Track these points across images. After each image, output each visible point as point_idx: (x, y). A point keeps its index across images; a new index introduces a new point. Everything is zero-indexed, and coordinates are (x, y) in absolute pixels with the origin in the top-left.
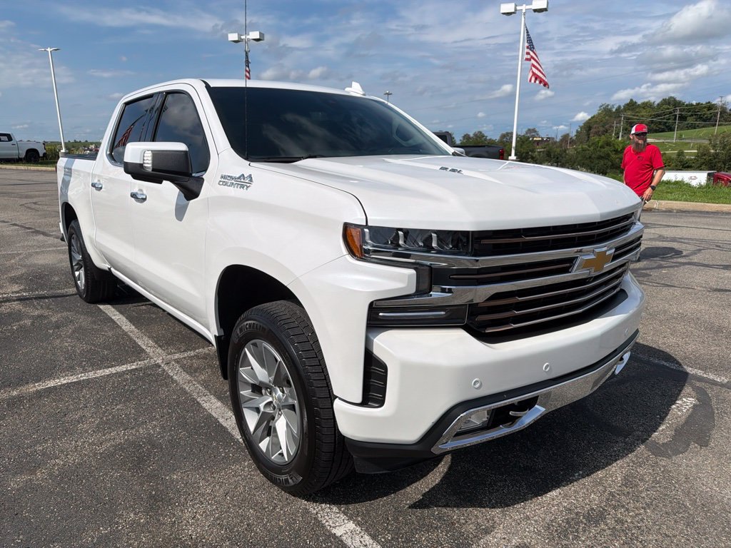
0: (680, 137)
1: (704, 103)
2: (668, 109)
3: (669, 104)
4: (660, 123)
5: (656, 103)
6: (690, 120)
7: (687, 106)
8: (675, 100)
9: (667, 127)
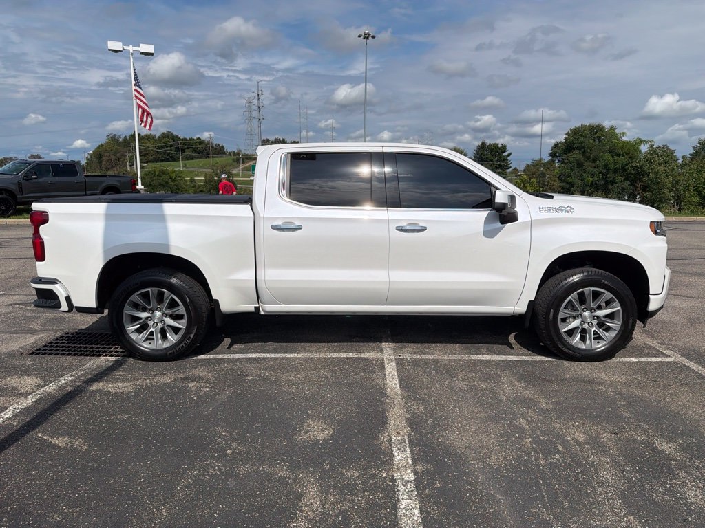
0: (185, 166)
1: (195, 138)
2: (169, 142)
3: (168, 137)
4: (164, 153)
5: (157, 136)
6: (188, 152)
7: (182, 140)
8: (172, 134)
9: (171, 157)
